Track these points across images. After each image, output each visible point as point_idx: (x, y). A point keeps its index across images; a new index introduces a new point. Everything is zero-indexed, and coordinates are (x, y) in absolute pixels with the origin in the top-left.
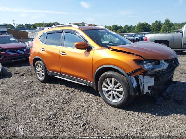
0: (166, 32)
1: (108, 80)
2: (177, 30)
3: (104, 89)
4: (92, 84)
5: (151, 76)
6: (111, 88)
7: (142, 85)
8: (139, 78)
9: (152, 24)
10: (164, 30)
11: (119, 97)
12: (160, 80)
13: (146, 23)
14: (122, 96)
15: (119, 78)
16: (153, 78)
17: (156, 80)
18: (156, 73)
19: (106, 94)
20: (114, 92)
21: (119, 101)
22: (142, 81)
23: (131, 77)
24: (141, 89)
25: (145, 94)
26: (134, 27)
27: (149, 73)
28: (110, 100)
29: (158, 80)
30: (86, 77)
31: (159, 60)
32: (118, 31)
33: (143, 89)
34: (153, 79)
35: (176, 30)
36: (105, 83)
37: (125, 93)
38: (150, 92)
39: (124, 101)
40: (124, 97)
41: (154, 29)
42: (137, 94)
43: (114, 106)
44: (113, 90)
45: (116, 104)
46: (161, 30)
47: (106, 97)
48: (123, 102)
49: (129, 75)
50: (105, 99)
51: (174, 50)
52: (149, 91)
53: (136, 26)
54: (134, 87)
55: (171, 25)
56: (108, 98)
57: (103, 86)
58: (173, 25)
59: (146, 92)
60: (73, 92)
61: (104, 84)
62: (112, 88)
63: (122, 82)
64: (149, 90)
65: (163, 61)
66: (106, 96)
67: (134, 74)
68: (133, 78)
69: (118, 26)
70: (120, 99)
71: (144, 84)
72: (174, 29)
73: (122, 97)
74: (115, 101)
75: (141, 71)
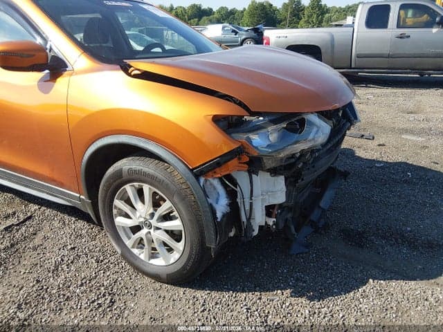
0: (313, 27)
1: (129, 189)
2: (337, 23)
3: (120, 221)
4: (80, 200)
5: (274, 172)
6: (142, 220)
7: (248, 208)
8: (236, 184)
9: (281, 7)
10: (307, 22)
11: (170, 250)
12: (303, 180)
13: (267, 2)
14: (180, 246)
15: (167, 185)
16: (283, 177)
17: (292, 179)
18: (293, 160)
19: (129, 238)
20: (152, 231)
21: (172, 261)
22: (247, 194)
23: (206, 180)
24: (244, 219)
25: (256, 233)
26: (242, 12)
27: (269, 164)
28: (142, 257)
29: (296, 181)
30: (56, 177)
31: (300, 114)
32: (202, 20)
33: (249, 219)
34: (281, 180)
35: (334, 23)
36: (121, 199)
37: (188, 239)
38: (271, 224)
39: (186, 264)
40: (188, 250)
41: (285, 19)
42: (232, 234)
43: (156, 277)
44: (150, 226)
45: (164, 273)
46: (302, 22)
47: (129, 247)
48: (184, 268)
49: (197, 176)
50: (128, 255)
51: (340, 72)
52: (271, 221)
53: (245, 9)
54: (219, 215)
55: (324, 9)
56: (136, 251)
57: (115, 211)
58: (328, 11)
59: (261, 227)
60: (27, 223)
61: (117, 203)
62: (148, 217)
63: (176, 199)
64: (271, 217)
65: (314, 118)
66: (129, 243)
67: (217, 170)
68: (216, 183)
69: (202, 8)
70: (175, 256)
71: (251, 204)
72: (329, 20)
73: (182, 249)
74: (159, 262)
75: (239, 159)
